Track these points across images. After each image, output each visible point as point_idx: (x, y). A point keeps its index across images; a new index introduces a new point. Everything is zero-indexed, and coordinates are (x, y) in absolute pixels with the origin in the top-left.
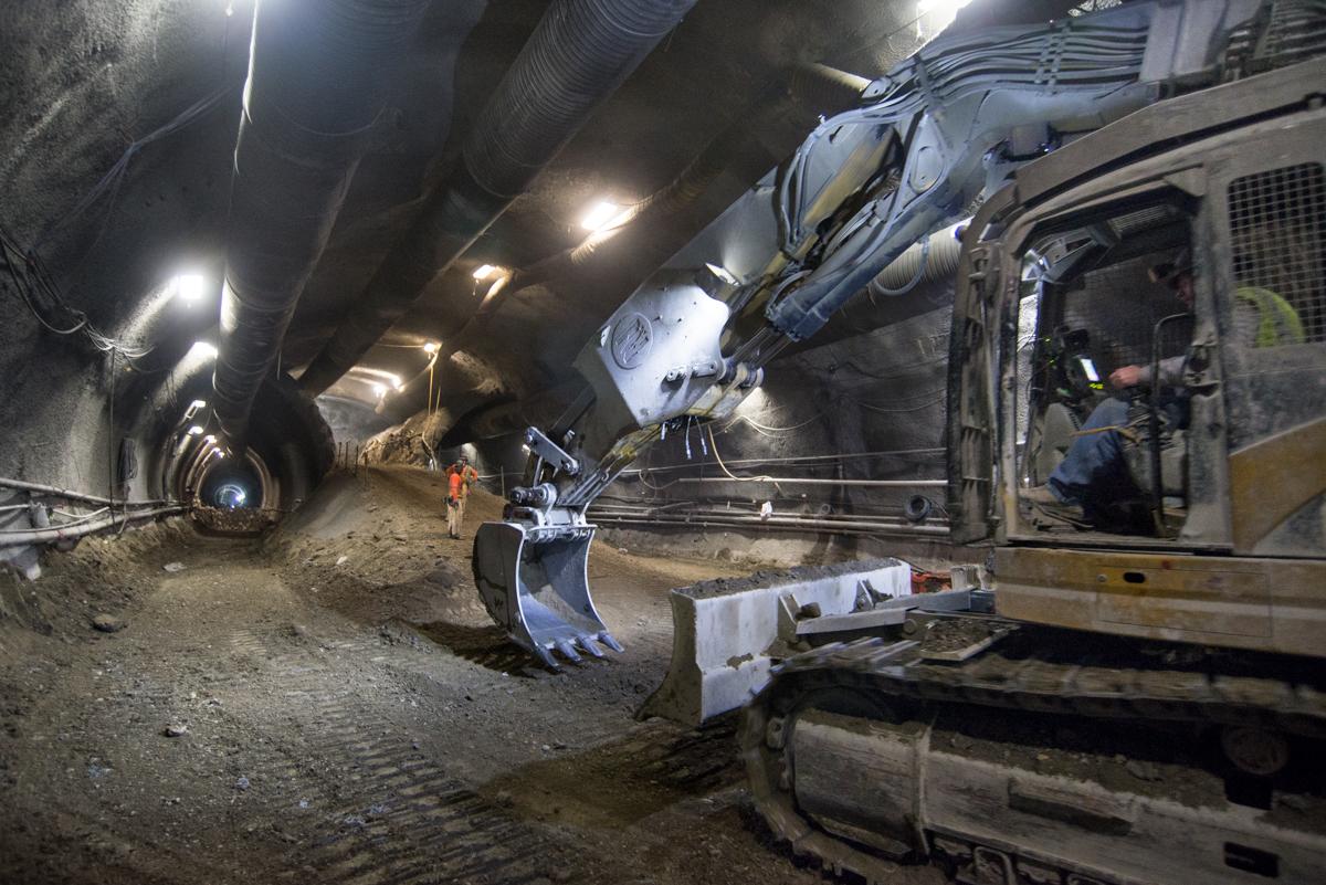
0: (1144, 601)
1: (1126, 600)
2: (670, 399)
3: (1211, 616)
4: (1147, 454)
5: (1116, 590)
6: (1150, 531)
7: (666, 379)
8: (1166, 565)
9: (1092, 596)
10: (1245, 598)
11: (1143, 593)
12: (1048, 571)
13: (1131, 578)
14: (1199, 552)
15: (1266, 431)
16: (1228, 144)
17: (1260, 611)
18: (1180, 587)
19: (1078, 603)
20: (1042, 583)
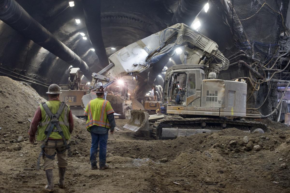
0: (179, 111)
1: (178, 111)
2: (134, 68)
3: (184, 112)
4: (181, 97)
5: (177, 110)
6: (180, 104)
7: (134, 64)
8: (181, 107)
9: (175, 110)
10: (187, 110)
11: (179, 110)
12: (172, 108)
13: (179, 109)
14: (184, 106)
15: (189, 96)
16: (189, 70)
17: (187, 111)
18: (182, 109)
19: (174, 111)
20: (171, 109)
